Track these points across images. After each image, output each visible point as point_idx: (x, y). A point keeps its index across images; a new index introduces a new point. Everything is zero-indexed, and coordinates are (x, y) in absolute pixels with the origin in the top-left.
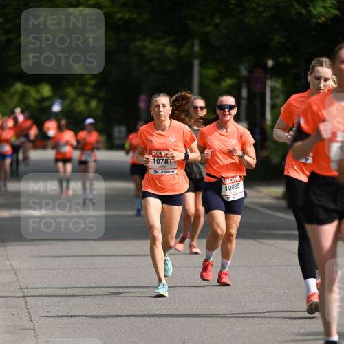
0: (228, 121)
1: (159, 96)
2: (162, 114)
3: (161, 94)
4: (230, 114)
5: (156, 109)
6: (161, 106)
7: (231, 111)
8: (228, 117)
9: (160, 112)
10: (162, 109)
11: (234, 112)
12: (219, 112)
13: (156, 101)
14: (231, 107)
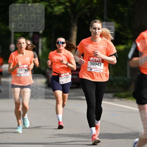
0: (62, 50)
1: (21, 38)
2: (22, 47)
3: (22, 38)
4: (63, 46)
5: (20, 45)
6: (22, 44)
7: (63, 45)
8: (62, 48)
9: (22, 46)
10: (22, 45)
11: (65, 45)
12: (57, 45)
13: (19, 41)
14: (63, 43)
